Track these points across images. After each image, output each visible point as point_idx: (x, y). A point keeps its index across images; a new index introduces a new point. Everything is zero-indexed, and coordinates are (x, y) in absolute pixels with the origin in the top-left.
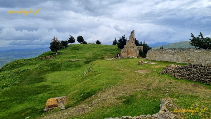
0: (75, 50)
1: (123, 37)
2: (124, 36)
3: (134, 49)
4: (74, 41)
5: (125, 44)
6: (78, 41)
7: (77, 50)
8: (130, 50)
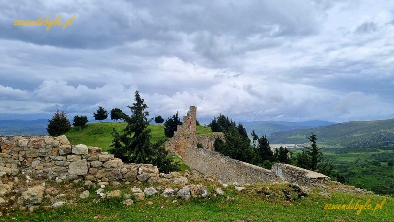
0: (96, 135)
1: (174, 116)
2: (177, 116)
3: (189, 139)
4: (105, 117)
5: (176, 130)
6: (111, 116)
7: (100, 135)
8: (182, 141)
